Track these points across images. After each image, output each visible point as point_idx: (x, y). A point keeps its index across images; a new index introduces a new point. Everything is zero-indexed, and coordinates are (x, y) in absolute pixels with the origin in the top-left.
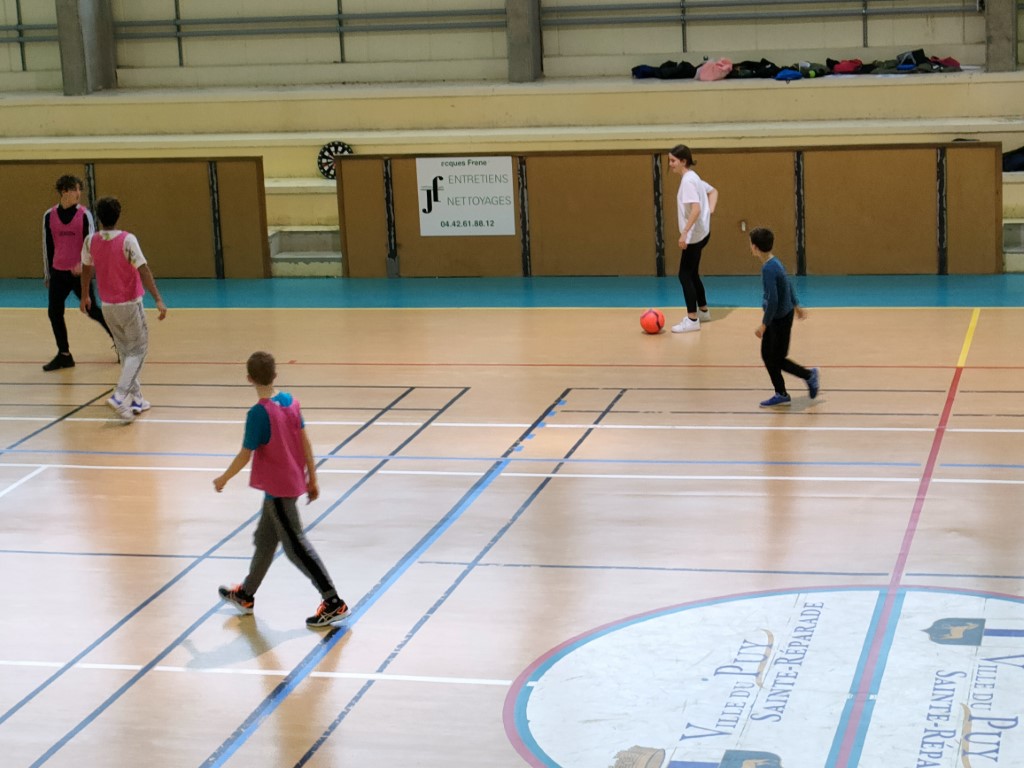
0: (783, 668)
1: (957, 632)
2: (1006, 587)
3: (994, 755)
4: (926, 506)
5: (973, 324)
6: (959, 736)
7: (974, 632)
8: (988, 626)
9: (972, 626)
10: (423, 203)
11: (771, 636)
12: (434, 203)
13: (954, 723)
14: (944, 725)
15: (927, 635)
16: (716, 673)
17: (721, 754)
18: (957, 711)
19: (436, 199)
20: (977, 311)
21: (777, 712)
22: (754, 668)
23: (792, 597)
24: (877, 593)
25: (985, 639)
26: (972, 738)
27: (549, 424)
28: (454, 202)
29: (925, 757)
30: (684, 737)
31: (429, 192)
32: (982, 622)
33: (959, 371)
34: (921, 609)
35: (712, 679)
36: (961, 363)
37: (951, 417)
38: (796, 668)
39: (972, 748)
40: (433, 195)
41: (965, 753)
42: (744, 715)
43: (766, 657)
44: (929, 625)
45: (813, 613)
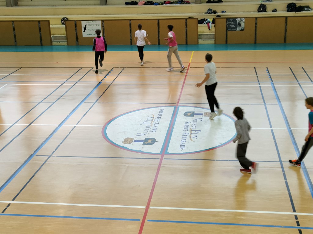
0: (156, 122)
1: (189, 114)
2: (198, 105)
3: (196, 137)
4: (183, 90)
5: (192, 54)
6: (190, 134)
7: (192, 114)
8: (195, 113)
9: (192, 113)
10: (83, 30)
11: (154, 116)
12: (85, 30)
13: (189, 132)
14: (187, 132)
15: (183, 115)
16: (143, 123)
17: (145, 139)
18: (189, 129)
19: (86, 29)
20: (193, 51)
21: (155, 130)
22: (150, 122)
23: (158, 108)
24: (174, 107)
25: (194, 115)
26: (192, 134)
27: (110, 75)
28: (89, 30)
29: (183, 138)
30: (137, 136)
31: (84, 28)
32: (194, 112)
33: (190, 63)
34: (182, 110)
35: (142, 124)
36: (190, 62)
37: (188, 73)
38: (158, 122)
39: (192, 136)
40: (85, 28)
41: (191, 137)
42: (149, 131)
43: (153, 120)
44: (184, 113)
45: (162, 111)
